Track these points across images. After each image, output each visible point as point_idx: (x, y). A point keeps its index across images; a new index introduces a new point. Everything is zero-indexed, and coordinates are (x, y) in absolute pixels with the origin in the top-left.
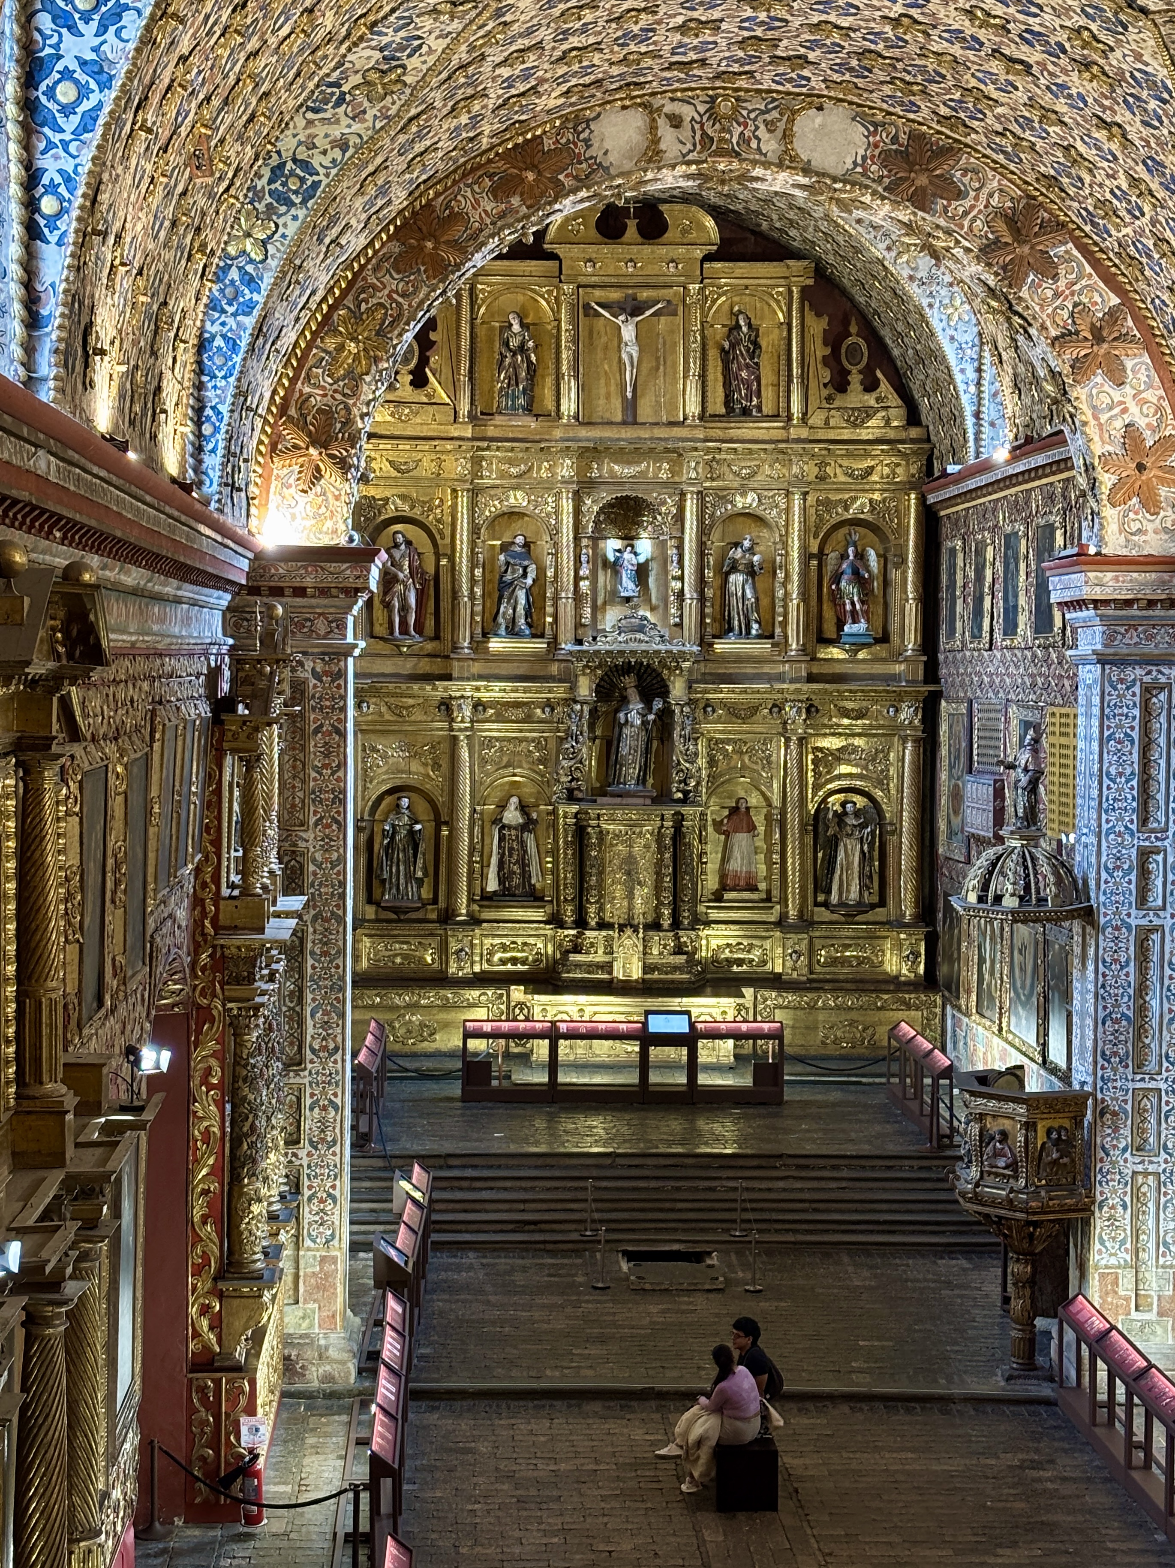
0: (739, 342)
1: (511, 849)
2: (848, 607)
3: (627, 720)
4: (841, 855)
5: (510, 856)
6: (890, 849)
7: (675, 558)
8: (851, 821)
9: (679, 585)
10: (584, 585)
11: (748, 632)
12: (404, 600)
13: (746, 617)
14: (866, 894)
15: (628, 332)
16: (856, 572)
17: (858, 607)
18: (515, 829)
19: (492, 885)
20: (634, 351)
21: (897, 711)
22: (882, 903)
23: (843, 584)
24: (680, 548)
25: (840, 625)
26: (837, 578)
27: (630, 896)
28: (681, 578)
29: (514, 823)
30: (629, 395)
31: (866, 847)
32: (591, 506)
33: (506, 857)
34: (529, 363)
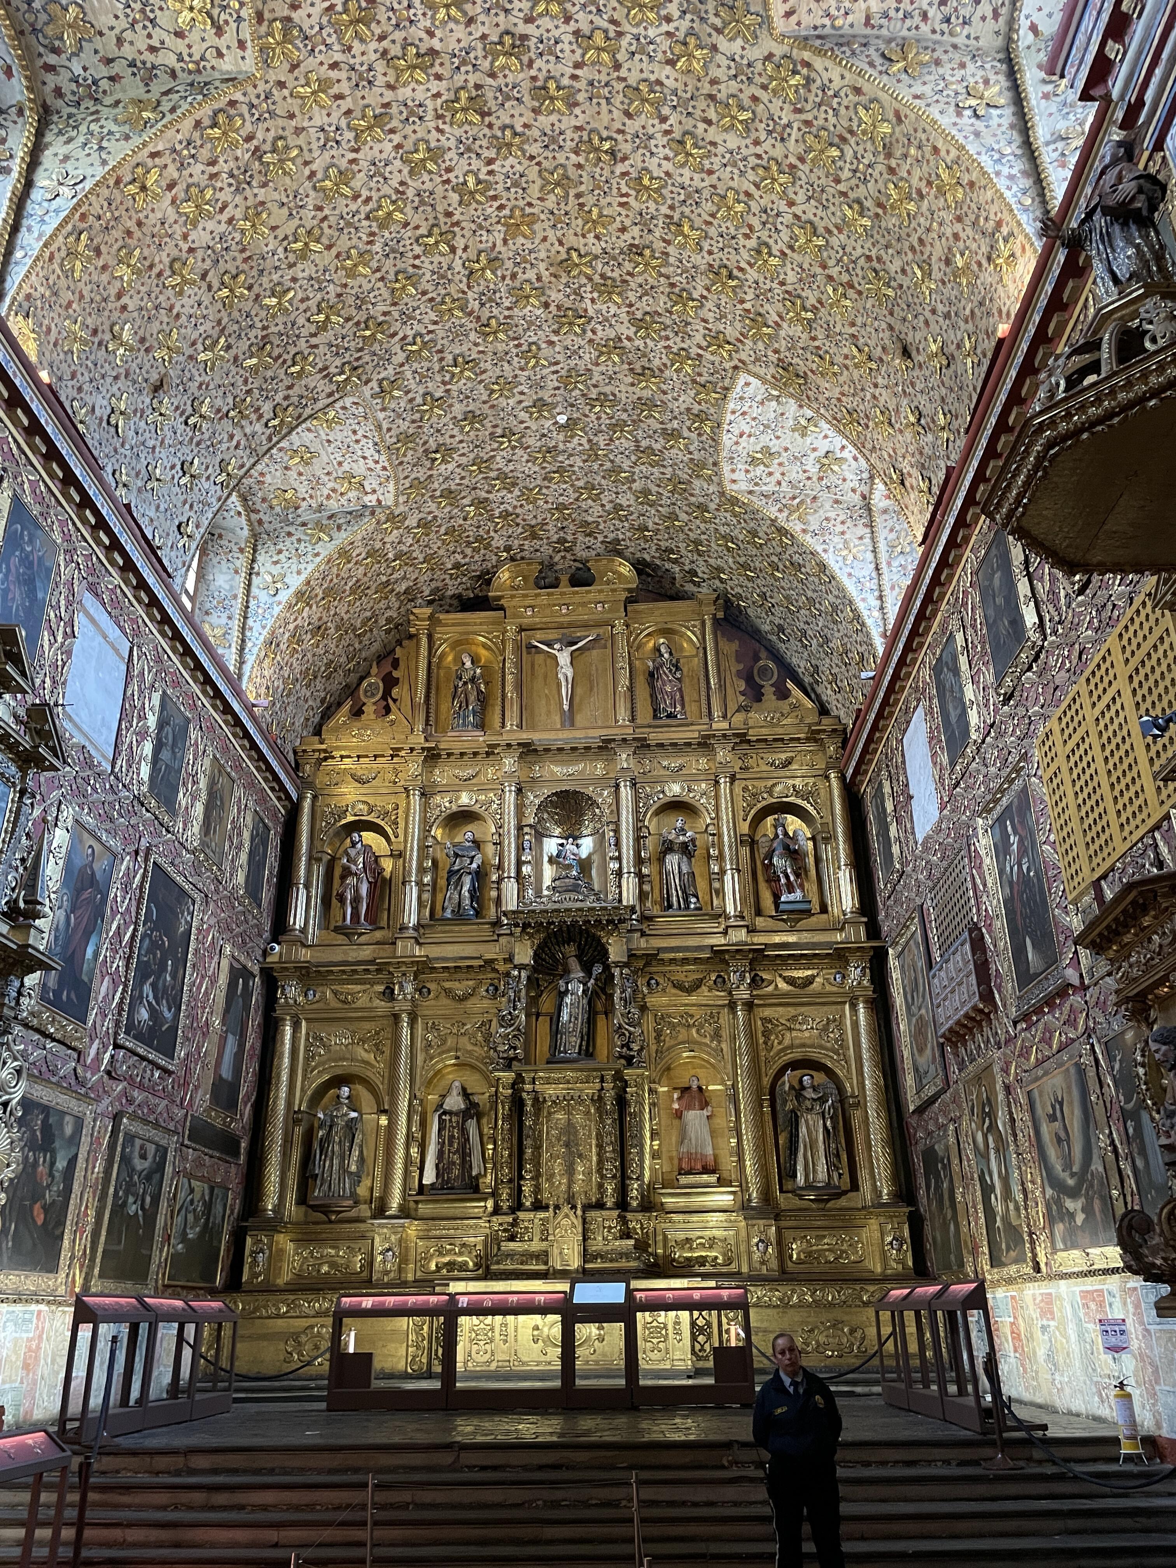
0: (662, 665)
1: (451, 1137)
2: (783, 881)
3: (567, 991)
4: (803, 1130)
5: (451, 1144)
6: (856, 1123)
7: (612, 841)
8: (809, 1094)
9: (617, 866)
10: (526, 870)
11: (687, 908)
12: (357, 891)
13: (684, 891)
14: (835, 1176)
15: (564, 658)
16: (786, 847)
17: (792, 878)
18: (456, 1114)
19: (429, 1178)
20: (570, 673)
21: (844, 977)
22: (855, 1186)
23: (775, 860)
24: (617, 831)
25: (776, 897)
26: (770, 855)
27: (570, 1171)
28: (619, 859)
29: (455, 1109)
30: (566, 708)
31: (828, 1123)
32: (533, 799)
33: (447, 1148)
34: (479, 692)
